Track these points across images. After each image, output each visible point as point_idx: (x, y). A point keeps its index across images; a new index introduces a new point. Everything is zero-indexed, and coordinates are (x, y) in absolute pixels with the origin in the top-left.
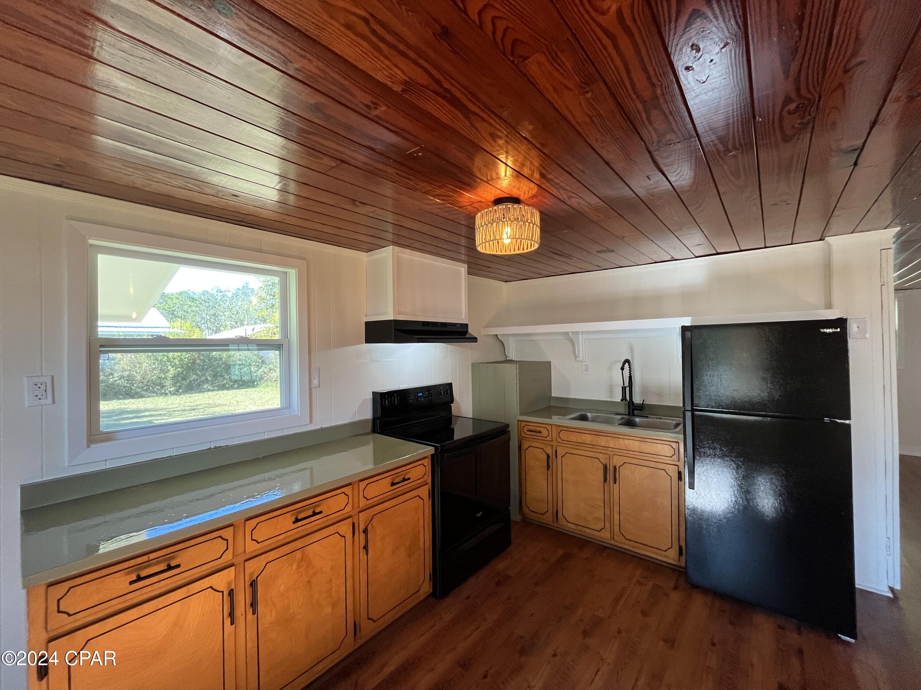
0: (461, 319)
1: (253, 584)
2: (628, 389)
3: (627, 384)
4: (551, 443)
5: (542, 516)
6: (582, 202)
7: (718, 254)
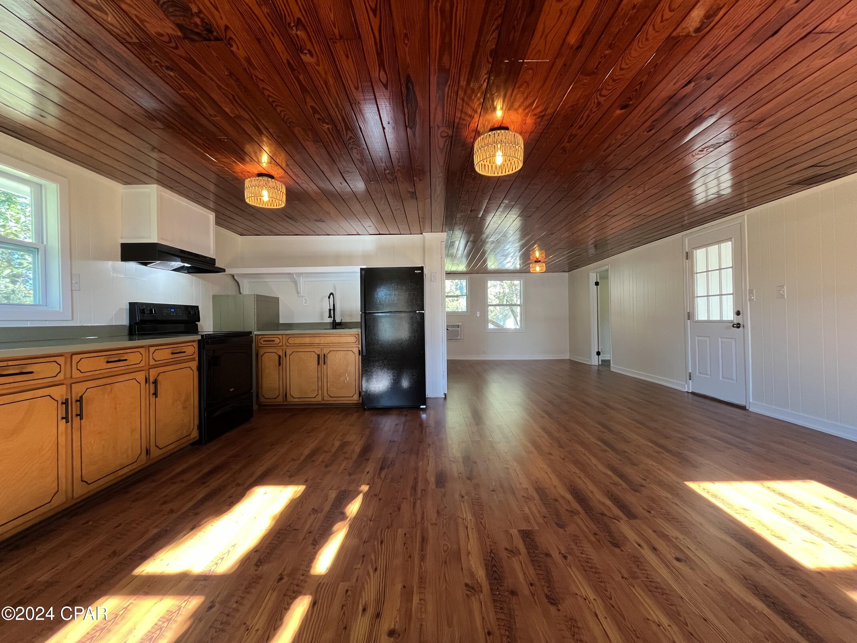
0: (210, 253)
1: (80, 400)
2: (332, 311)
3: (332, 308)
4: (282, 348)
5: (274, 400)
6: (309, 187)
7: (380, 234)
